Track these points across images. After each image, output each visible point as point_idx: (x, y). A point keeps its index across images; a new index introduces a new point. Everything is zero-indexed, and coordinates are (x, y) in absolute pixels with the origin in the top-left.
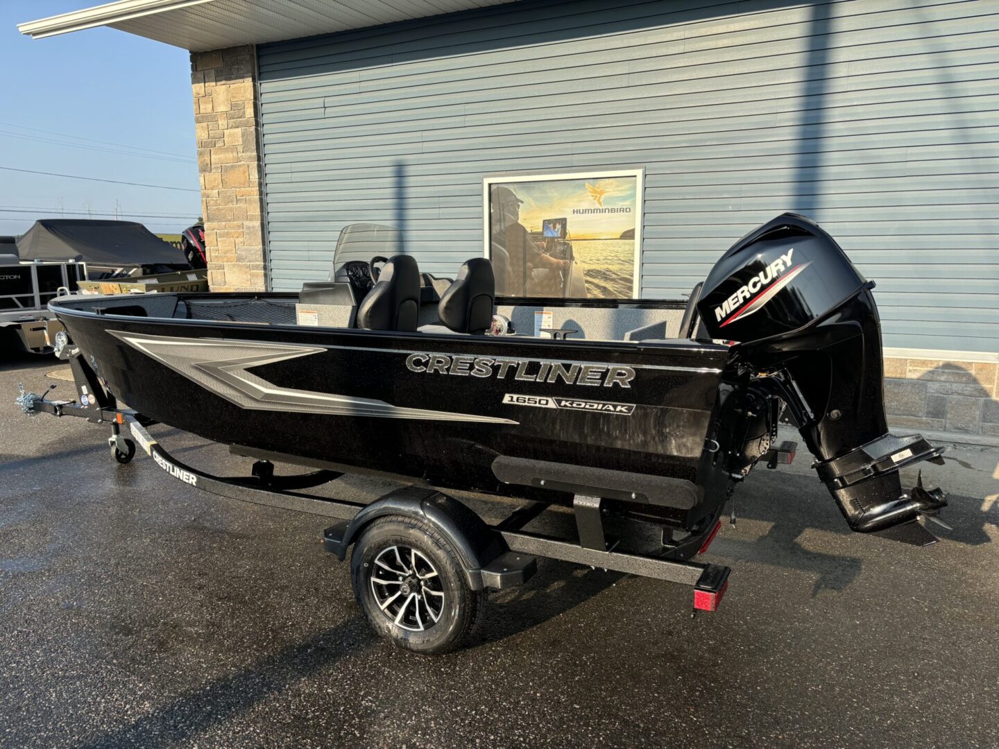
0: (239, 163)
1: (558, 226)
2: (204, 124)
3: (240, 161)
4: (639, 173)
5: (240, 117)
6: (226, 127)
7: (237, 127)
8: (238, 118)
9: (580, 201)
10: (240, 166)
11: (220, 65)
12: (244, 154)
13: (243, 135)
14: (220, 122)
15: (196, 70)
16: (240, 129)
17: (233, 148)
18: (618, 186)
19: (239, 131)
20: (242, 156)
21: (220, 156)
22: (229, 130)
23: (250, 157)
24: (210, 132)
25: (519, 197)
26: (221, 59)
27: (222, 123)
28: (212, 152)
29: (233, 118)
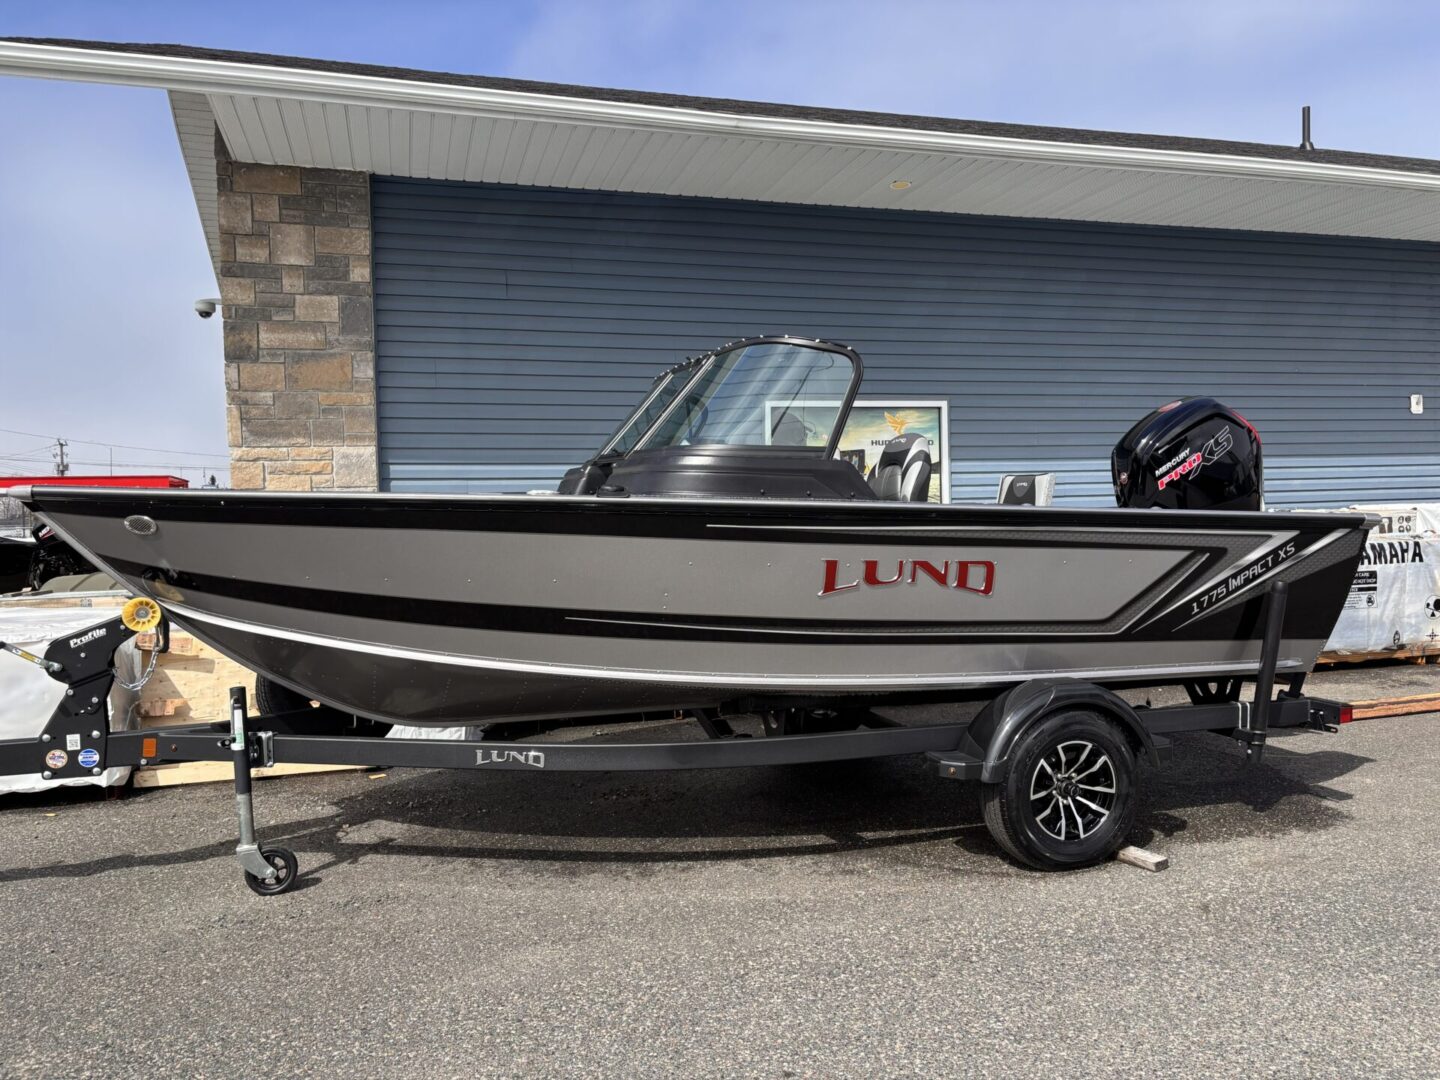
0: (331, 351)
1: (855, 460)
2: (248, 281)
3: (332, 348)
4: (944, 404)
5: (339, 279)
6: (301, 290)
7: (330, 294)
8: (331, 279)
9: (879, 431)
10: (331, 355)
11: (296, 190)
12: (341, 338)
13: (343, 308)
14: (286, 282)
15: (231, 190)
16: (335, 298)
17: (316, 326)
18: (919, 417)
19: (334, 301)
20: (337, 340)
21: (283, 336)
22: (306, 297)
23: (358, 344)
24: (258, 295)
25: (807, 425)
26: (299, 183)
27: (289, 283)
28: (262, 327)
29: (320, 278)
